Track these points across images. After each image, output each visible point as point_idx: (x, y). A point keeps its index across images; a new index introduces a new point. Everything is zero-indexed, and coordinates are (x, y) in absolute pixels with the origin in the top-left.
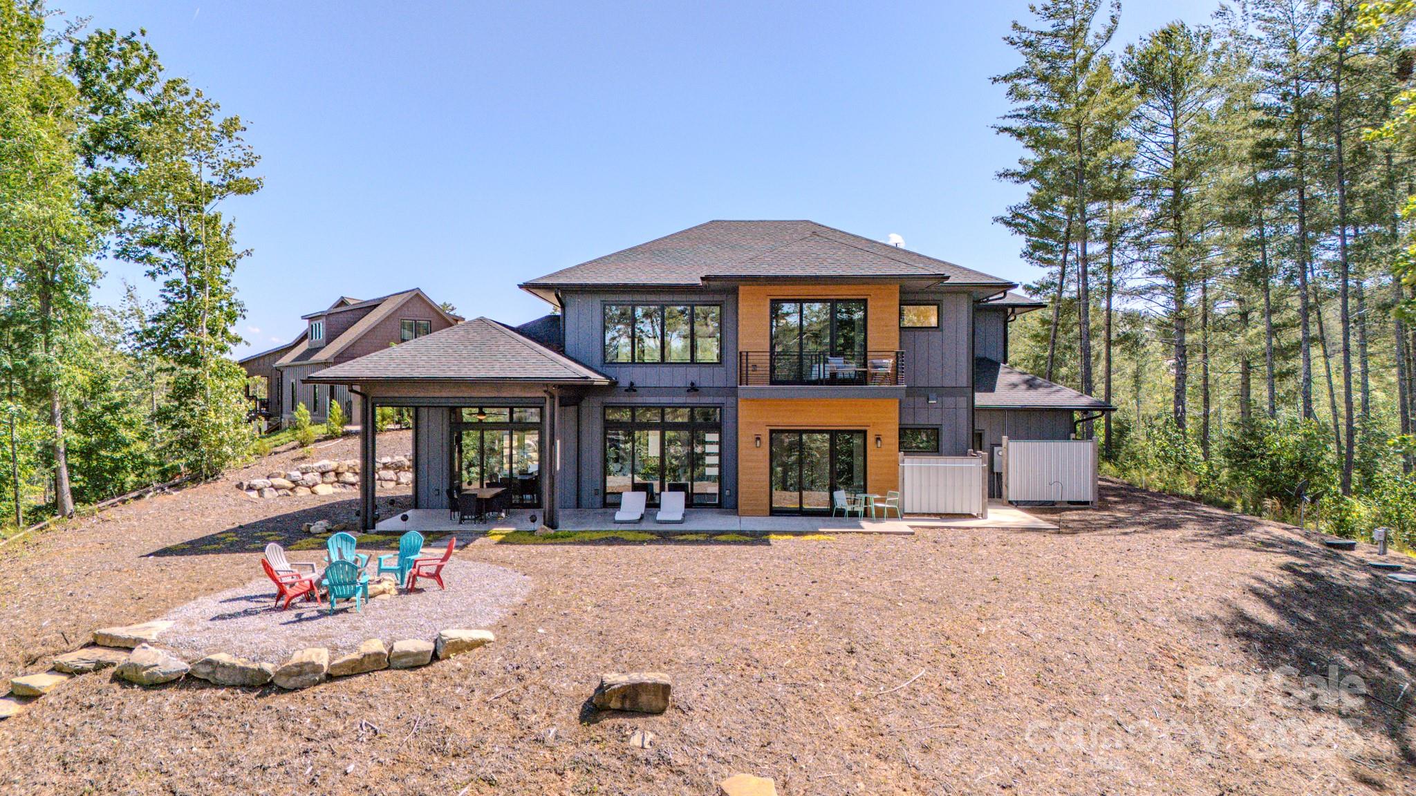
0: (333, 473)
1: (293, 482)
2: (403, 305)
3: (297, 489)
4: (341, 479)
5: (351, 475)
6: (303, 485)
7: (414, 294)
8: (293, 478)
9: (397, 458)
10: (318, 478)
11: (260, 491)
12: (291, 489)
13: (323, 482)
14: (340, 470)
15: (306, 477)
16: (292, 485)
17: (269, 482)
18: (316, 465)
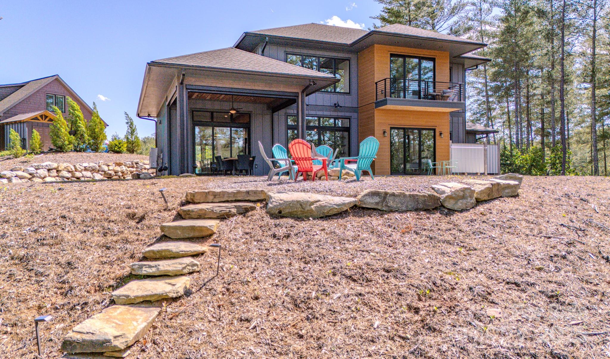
0: (55, 171)
1: (30, 174)
2: (47, 85)
3: (34, 179)
4: (60, 174)
5: (66, 172)
6: (37, 177)
7: (55, 78)
8: (30, 172)
9: (92, 164)
10: (46, 173)
11: (9, 179)
12: (29, 179)
13: (49, 176)
14: (60, 169)
15: (38, 171)
16: (29, 176)
17: (15, 173)
18: (44, 164)
